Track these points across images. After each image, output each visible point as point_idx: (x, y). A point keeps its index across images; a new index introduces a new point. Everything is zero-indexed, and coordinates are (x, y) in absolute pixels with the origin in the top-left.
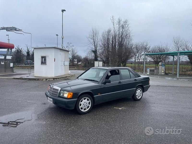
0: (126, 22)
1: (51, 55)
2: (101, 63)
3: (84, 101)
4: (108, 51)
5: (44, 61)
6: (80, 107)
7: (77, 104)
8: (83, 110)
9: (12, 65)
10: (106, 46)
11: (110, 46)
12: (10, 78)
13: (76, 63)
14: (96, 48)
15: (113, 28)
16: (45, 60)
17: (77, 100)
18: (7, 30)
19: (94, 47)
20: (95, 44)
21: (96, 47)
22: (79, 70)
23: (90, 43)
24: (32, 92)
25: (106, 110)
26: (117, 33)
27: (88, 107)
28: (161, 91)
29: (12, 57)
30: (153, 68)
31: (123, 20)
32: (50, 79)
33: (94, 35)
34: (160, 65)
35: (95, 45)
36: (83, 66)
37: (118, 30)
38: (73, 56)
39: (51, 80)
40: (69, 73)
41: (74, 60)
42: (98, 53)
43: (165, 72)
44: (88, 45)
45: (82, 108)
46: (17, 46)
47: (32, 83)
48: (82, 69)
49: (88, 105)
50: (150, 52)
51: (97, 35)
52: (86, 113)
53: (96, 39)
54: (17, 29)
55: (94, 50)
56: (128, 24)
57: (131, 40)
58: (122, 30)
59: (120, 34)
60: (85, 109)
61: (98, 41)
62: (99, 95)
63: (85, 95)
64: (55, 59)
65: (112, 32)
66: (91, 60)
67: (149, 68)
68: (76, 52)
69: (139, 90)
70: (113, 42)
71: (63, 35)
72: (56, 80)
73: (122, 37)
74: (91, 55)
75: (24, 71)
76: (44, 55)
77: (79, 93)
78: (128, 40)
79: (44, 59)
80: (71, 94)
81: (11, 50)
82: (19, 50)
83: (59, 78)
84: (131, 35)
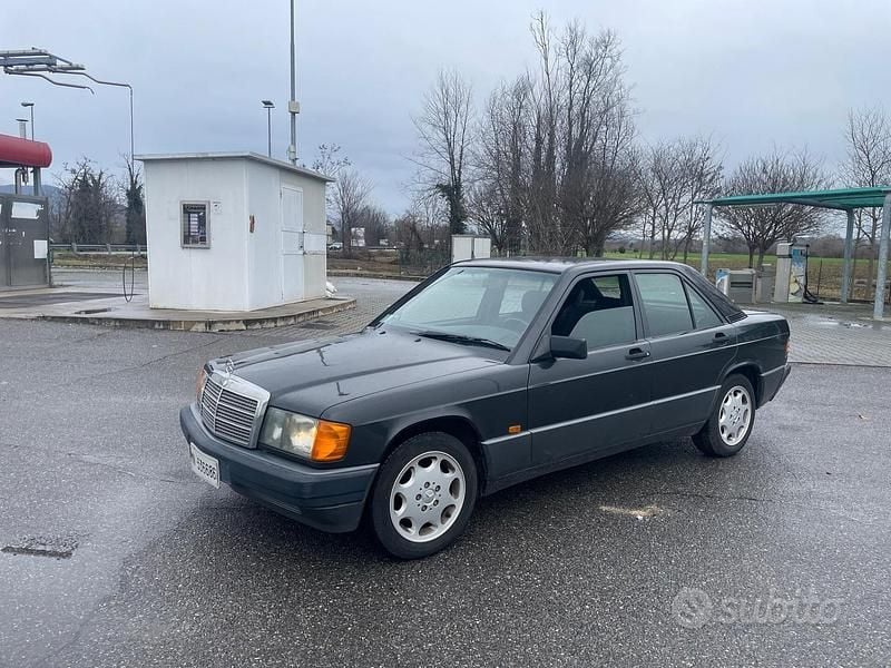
0: (604, 43)
1: (230, 199)
2: (484, 246)
3: (421, 475)
4: (517, 187)
5: (196, 227)
6: (397, 515)
7: (376, 496)
8: (412, 535)
9: (40, 249)
10: (507, 163)
11: (527, 161)
12: (23, 316)
13: (362, 243)
14: (460, 173)
15: (541, 75)
16: (202, 222)
17: (378, 472)
18: (6, 66)
19: (446, 169)
20: (451, 154)
21: (457, 165)
22: (375, 277)
23: (427, 148)
24: (121, 399)
25: (556, 523)
26: (564, 100)
27: (446, 514)
28: (833, 397)
29: (39, 207)
30: (747, 271)
31: (592, 32)
32: (229, 322)
33: (449, 107)
34: (780, 256)
35: (452, 159)
36: (393, 258)
37: (568, 83)
38: (346, 212)
39: (233, 326)
40: (329, 295)
41: (353, 230)
42: (468, 197)
43: (803, 288)
44: (420, 160)
45: (406, 523)
46: (82, 161)
47: (134, 347)
48: (389, 274)
49: (446, 498)
50: (718, 191)
51: (464, 106)
52: (436, 553)
53: (459, 130)
54: (59, 63)
55: (446, 180)
56: (614, 52)
57: (630, 133)
58: (583, 85)
59: (574, 102)
60: (426, 527)
61: (466, 137)
62: (516, 434)
63: (428, 437)
64: (252, 219)
65: (538, 93)
66: (432, 230)
67: (729, 271)
68: (359, 189)
69: (735, 395)
70: (539, 140)
71: (293, 99)
72: (258, 326)
73: (583, 117)
74: (434, 207)
75: (109, 280)
76: (194, 197)
77: (391, 423)
78: (613, 132)
79: (199, 217)
80: (335, 436)
81: (36, 173)
82: (90, 181)
83: (274, 320)
84: (630, 107)
